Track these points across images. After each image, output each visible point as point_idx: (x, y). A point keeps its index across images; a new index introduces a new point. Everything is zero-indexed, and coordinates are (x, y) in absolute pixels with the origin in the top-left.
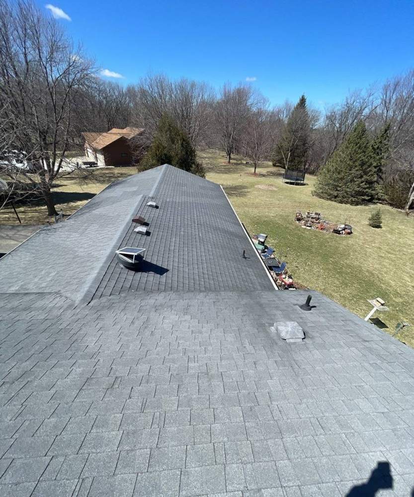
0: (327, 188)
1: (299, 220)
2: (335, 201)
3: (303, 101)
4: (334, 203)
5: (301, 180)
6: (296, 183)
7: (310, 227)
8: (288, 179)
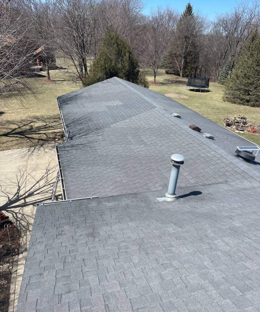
0: (238, 92)
1: (228, 125)
2: (248, 105)
3: (189, 9)
4: (248, 107)
5: (205, 87)
6: (202, 90)
7: (242, 131)
8: (192, 86)
